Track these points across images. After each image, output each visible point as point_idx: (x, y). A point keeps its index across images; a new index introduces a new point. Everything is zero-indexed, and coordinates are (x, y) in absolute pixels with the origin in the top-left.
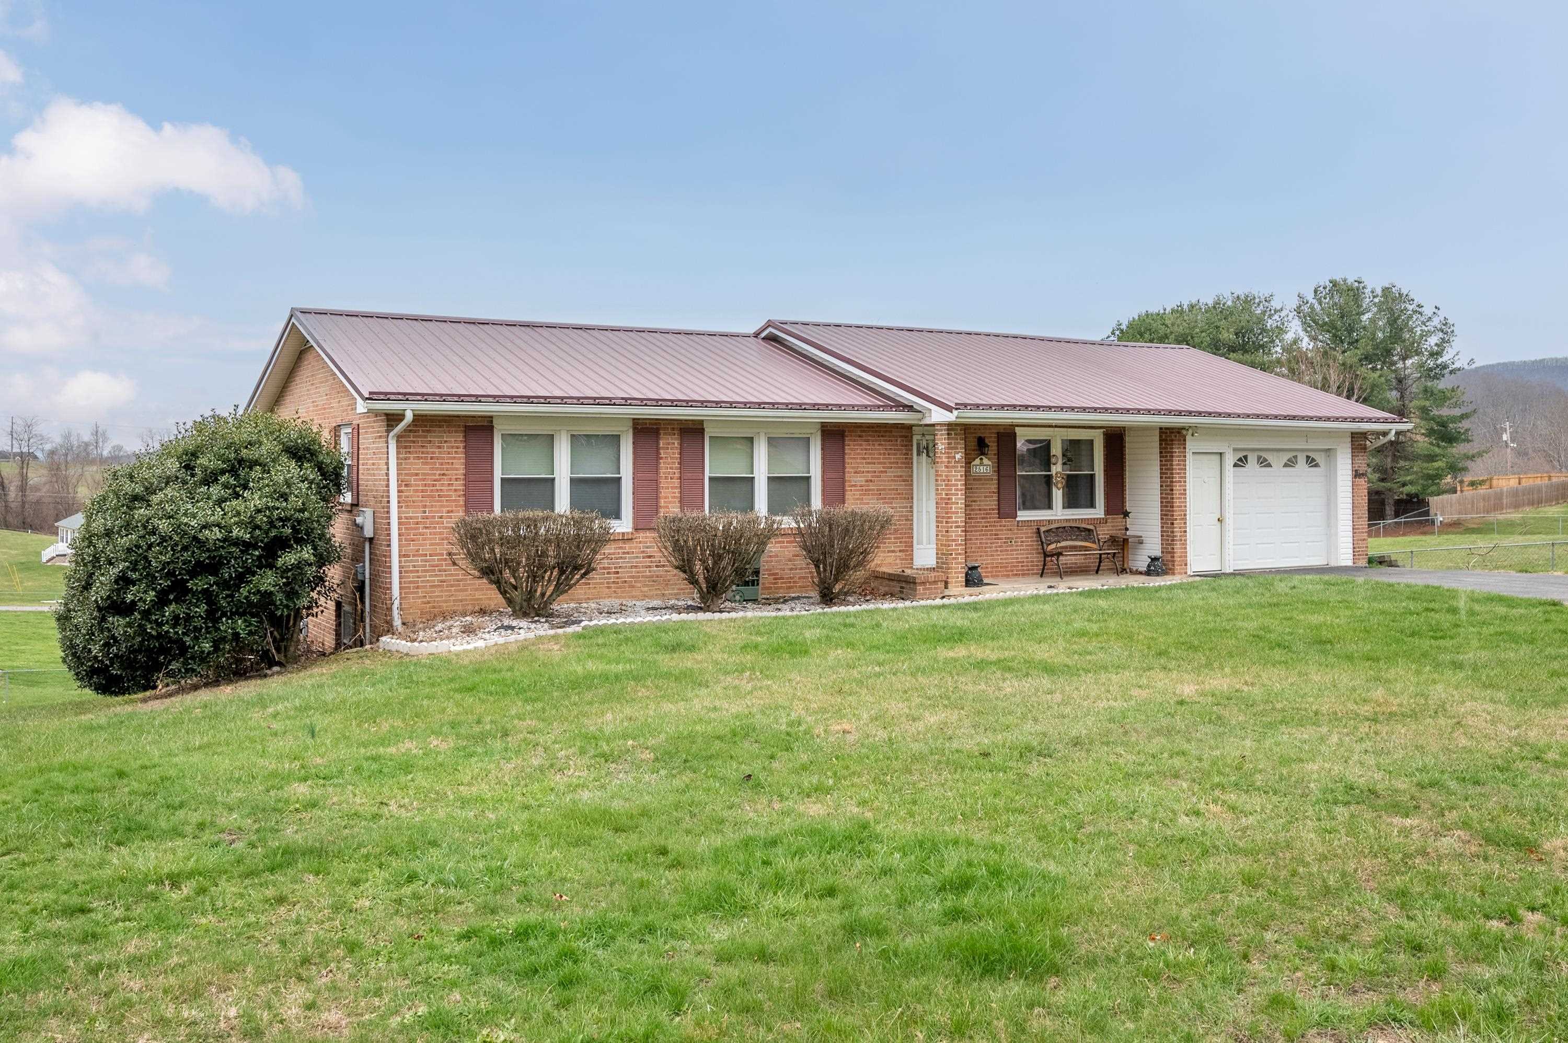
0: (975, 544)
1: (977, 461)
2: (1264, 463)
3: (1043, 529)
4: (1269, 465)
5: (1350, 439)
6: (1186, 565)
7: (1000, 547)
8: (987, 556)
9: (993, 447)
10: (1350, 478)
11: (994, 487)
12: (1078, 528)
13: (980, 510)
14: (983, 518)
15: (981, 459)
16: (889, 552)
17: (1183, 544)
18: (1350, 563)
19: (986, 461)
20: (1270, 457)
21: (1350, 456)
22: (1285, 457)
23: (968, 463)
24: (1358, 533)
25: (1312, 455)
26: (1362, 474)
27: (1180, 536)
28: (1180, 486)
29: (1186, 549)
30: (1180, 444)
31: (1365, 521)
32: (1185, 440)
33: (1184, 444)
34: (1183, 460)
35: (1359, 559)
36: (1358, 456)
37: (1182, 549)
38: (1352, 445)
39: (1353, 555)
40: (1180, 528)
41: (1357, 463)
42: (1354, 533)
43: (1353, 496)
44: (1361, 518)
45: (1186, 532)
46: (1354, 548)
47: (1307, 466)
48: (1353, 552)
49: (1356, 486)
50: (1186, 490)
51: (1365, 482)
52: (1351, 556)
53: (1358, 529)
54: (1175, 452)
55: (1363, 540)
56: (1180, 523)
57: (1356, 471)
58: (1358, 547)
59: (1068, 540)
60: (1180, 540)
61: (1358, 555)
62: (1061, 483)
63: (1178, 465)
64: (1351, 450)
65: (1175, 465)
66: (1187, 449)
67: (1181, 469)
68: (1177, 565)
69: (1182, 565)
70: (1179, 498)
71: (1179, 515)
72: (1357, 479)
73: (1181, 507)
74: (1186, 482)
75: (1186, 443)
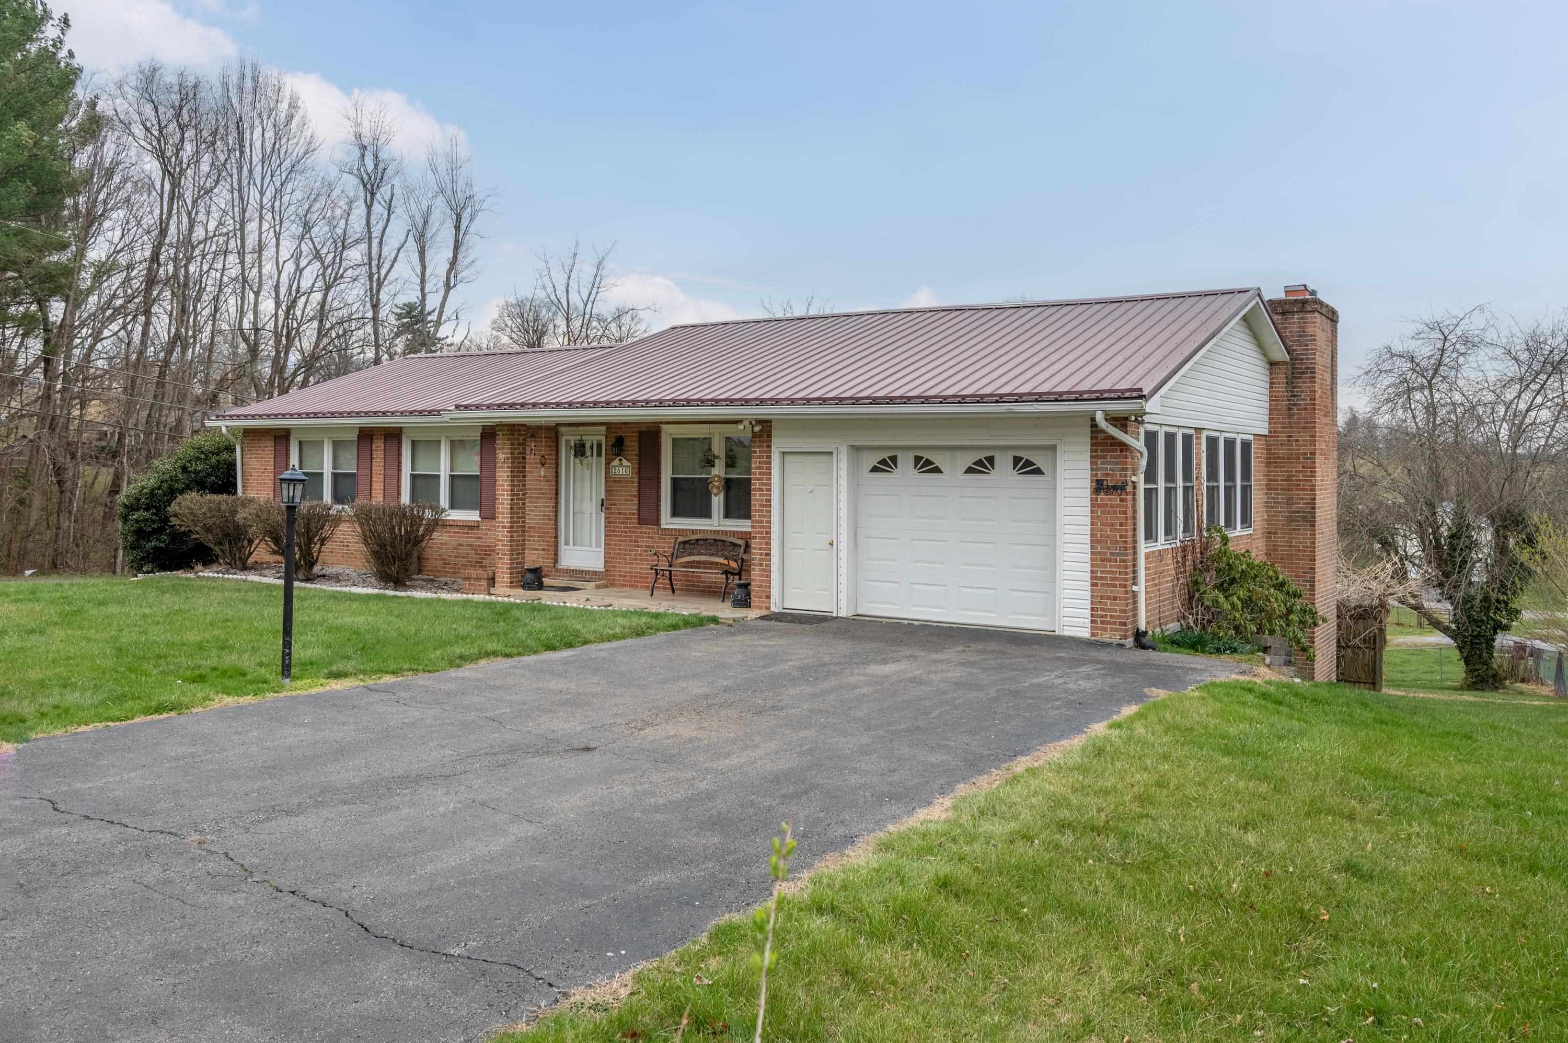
0: (613, 549)
1: (616, 462)
2: (926, 466)
3: (681, 539)
4: (937, 470)
5: (1088, 430)
6: (769, 597)
7: (641, 555)
8: (626, 563)
9: (632, 445)
10: (1087, 493)
11: (634, 491)
13: (620, 514)
14: (622, 523)
15: (620, 460)
16: (533, 549)
17: (764, 570)
18: (1085, 633)
19: (625, 462)
20: (938, 460)
21: (1087, 456)
22: (969, 459)
23: (608, 464)
24: (1102, 585)
25: (1026, 455)
26: (1115, 488)
27: (760, 560)
28: (761, 495)
29: (769, 576)
30: (763, 442)
31: (1119, 567)
32: (770, 436)
33: (767, 441)
34: (766, 463)
35: (1105, 629)
36: (1105, 457)
37: (763, 576)
38: (1092, 438)
39: (1092, 622)
40: (760, 549)
41: (1101, 469)
42: (1093, 585)
43: (1092, 524)
44: (1110, 560)
45: (769, 555)
46: (1092, 609)
47: (1015, 472)
48: (1092, 616)
49: (1100, 506)
50: (770, 501)
51: (1121, 500)
52: (1087, 622)
53: (1102, 578)
54: (755, 452)
55: (1115, 598)
56: (761, 544)
57: (1097, 480)
58: (1102, 609)
59: (702, 554)
60: (761, 565)
61: (1102, 622)
62: (719, 488)
63: (759, 468)
64: (1088, 447)
65: (757, 468)
66: (773, 448)
67: (764, 474)
68: (755, 597)
69: (761, 597)
70: (760, 511)
71: (760, 533)
72: (1102, 496)
73: (762, 522)
74: (770, 490)
75: (770, 441)
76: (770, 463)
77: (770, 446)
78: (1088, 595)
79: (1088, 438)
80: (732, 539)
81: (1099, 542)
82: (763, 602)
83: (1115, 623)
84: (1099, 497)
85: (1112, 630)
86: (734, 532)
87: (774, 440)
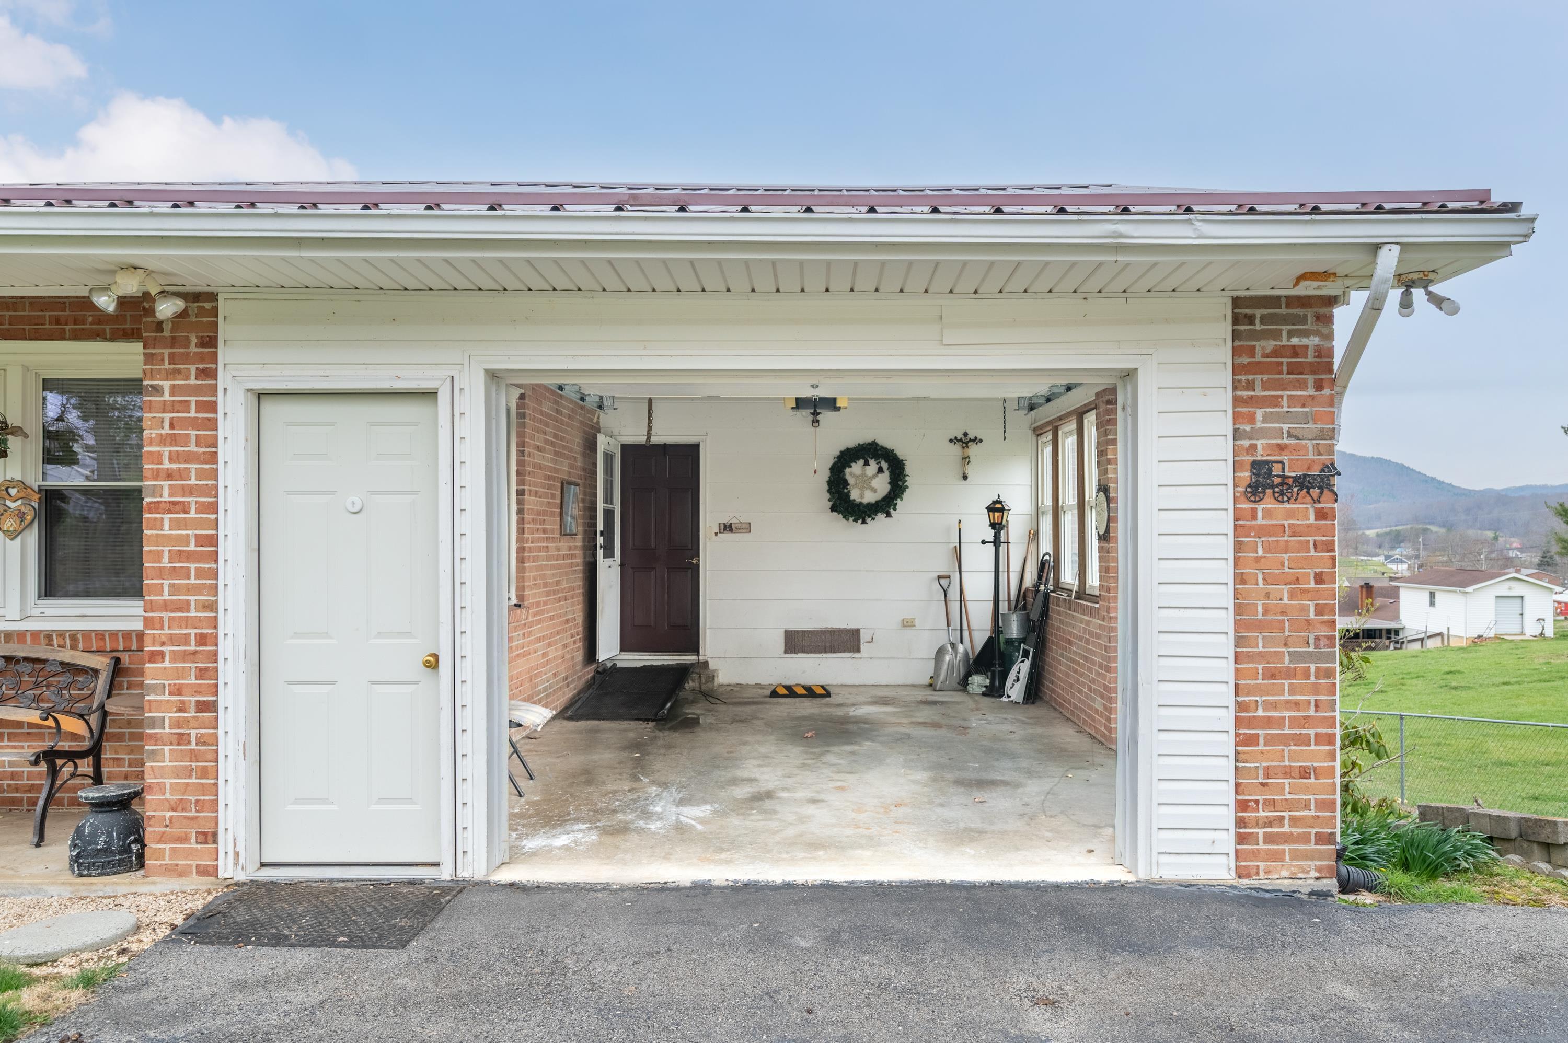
5: (1225, 329)
6: (210, 837)
10: (1225, 497)
18: (1219, 871)
21: (1225, 400)
24: (1270, 740)
26: (1303, 483)
27: (177, 723)
28: (176, 524)
29: (210, 773)
30: (186, 359)
31: (1316, 689)
32: (210, 342)
33: (202, 358)
34: (195, 424)
35: (1277, 857)
36: (1275, 402)
37: (189, 772)
38: (1236, 352)
39: (1241, 839)
40: (178, 691)
41: (1263, 434)
42: (1243, 741)
43: (1240, 579)
44: (1290, 674)
45: (209, 707)
46: (1242, 806)
48: (1240, 823)
49: (1262, 531)
50: (213, 541)
51: (1321, 515)
52: (1227, 842)
53: (1268, 722)
54: (157, 390)
55: (1304, 773)
56: (181, 674)
57: (1255, 465)
58: (1272, 804)
60: (182, 739)
61: (1269, 839)
62: (21, 516)
63: (173, 440)
64: (1227, 378)
65: (163, 440)
66: (223, 380)
67: (189, 458)
68: (162, 838)
69: (184, 839)
70: (174, 572)
71: (172, 640)
72: (1268, 503)
73: (186, 606)
74: (213, 508)
75: (214, 358)
76: (213, 424)
77: (210, 374)
78: (1227, 769)
79: (1225, 354)
80: (67, 656)
81: (1260, 626)
82: (189, 854)
83: (1305, 838)
84: (1260, 507)
85: (1295, 856)
86: (74, 636)
87: (224, 354)
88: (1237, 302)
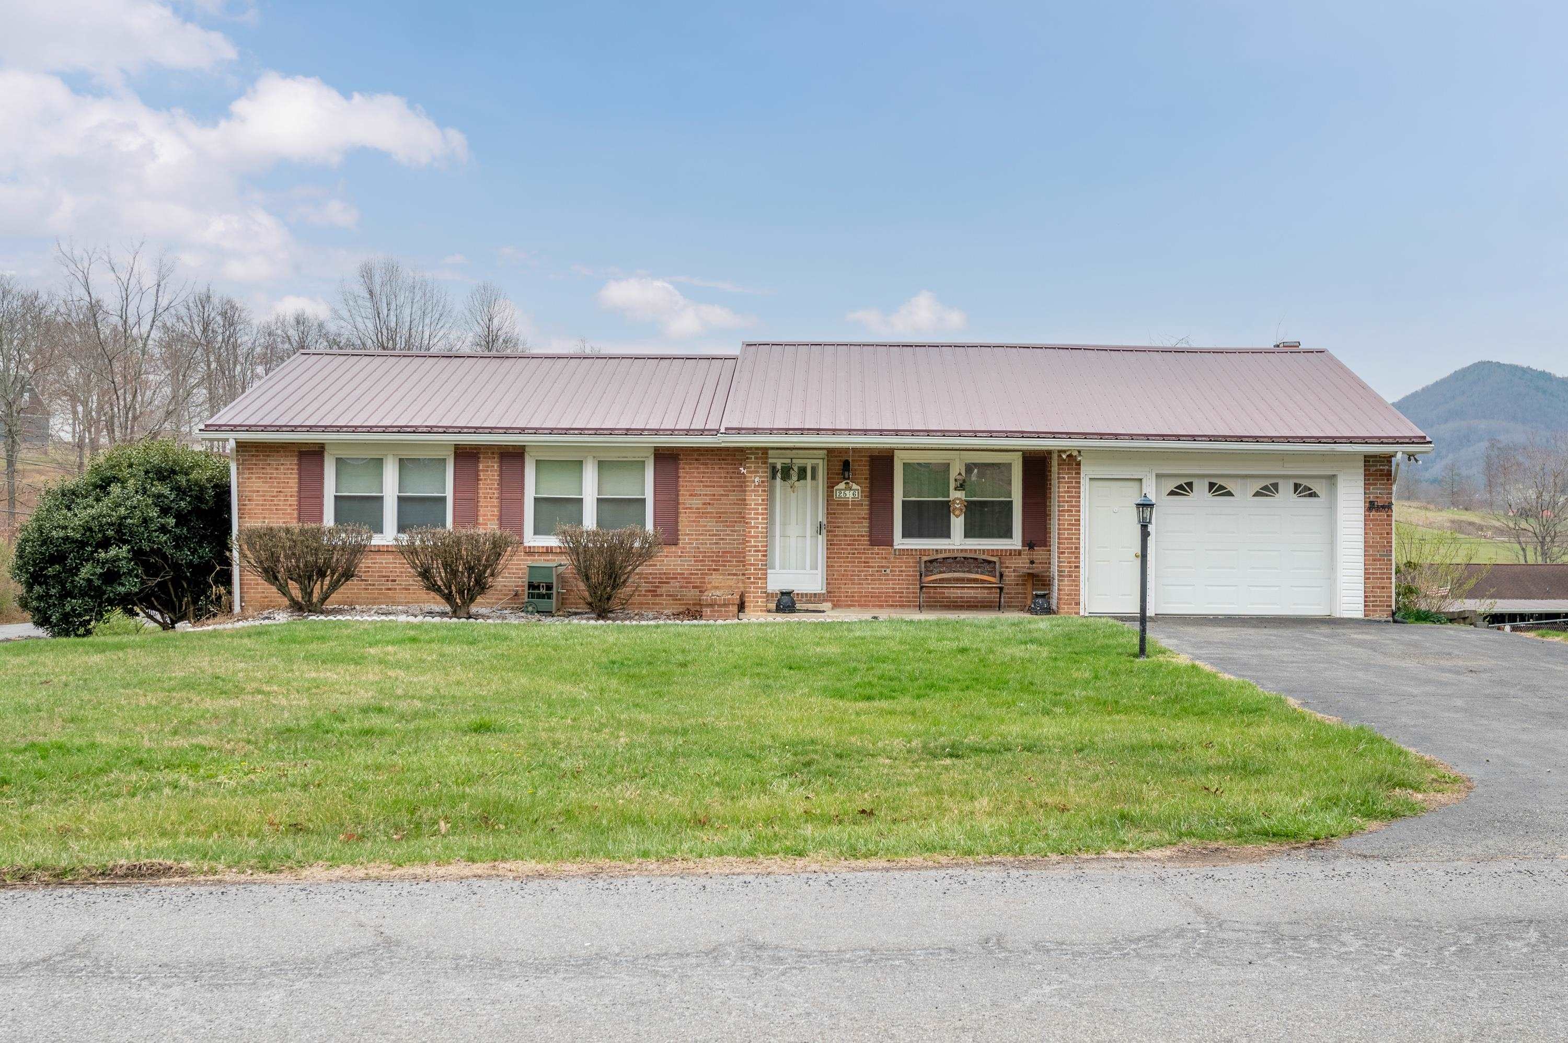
0: (838, 571)
1: (842, 485)
2: (1219, 491)
3: (925, 558)
4: (1229, 494)
5: (1362, 464)
6: (1078, 604)
7: (872, 575)
8: (853, 584)
9: (862, 469)
10: (1362, 511)
11: (864, 512)
12: (976, 559)
13: (845, 536)
14: (849, 545)
15: (847, 483)
16: (729, 574)
17: (1074, 581)
18: (1360, 615)
19: (855, 486)
20: (1230, 486)
21: (1362, 483)
22: (1257, 486)
23: (831, 487)
24: (1374, 578)
25: (1305, 483)
26: (1383, 507)
27: (1069, 572)
29: (1078, 586)
30: (1072, 469)
31: (1386, 564)
32: (1078, 464)
33: (1076, 469)
34: (1075, 487)
35: (1375, 611)
36: (1376, 484)
37: (1072, 585)
38: (1365, 470)
39: (1365, 606)
40: (1069, 562)
41: (1372, 493)
42: (1366, 579)
43: (1366, 534)
44: (1379, 560)
45: (1078, 567)
46: (1366, 597)
47: (1295, 496)
48: (1365, 601)
49: (1371, 520)
50: (1079, 520)
51: (1388, 516)
52: (1362, 607)
53: (1373, 574)
54: (1064, 478)
55: (1383, 588)
56: (1070, 558)
57: (1370, 502)
58: (1374, 597)
59: (959, 571)
61: (1373, 606)
62: (961, 510)
63: (1068, 492)
64: (1362, 478)
65: (1065, 492)
66: (1082, 475)
67: (1073, 497)
68: (1064, 604)
69: (1071, 604)
70: (1068, 529)
71: (1068, 548)
72: (1373, 513)
73: (1072, 539)
74: (1079, 511)
75: (1080, 469)
76: (1079, 487)
77: (1078, 473)
78: (1362, 587)
79: (1362, 471)
81: (1371, 547)
82: (1069, 609)
83: (1383, 606)
84: (1371, 514)
85: (1381, 611)
87: (1082, 467)
88: (1365, 456)
